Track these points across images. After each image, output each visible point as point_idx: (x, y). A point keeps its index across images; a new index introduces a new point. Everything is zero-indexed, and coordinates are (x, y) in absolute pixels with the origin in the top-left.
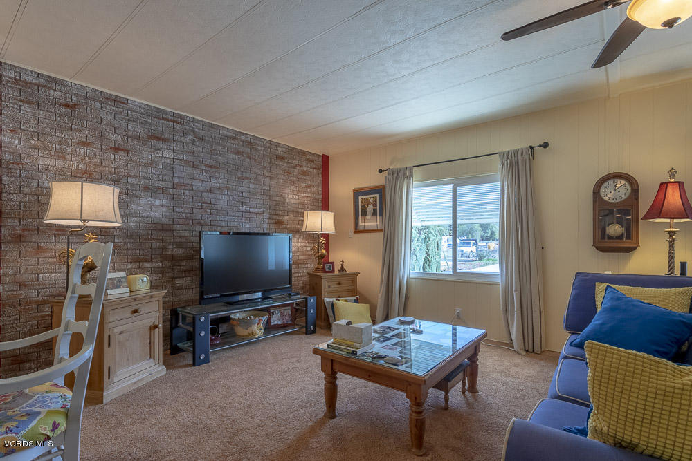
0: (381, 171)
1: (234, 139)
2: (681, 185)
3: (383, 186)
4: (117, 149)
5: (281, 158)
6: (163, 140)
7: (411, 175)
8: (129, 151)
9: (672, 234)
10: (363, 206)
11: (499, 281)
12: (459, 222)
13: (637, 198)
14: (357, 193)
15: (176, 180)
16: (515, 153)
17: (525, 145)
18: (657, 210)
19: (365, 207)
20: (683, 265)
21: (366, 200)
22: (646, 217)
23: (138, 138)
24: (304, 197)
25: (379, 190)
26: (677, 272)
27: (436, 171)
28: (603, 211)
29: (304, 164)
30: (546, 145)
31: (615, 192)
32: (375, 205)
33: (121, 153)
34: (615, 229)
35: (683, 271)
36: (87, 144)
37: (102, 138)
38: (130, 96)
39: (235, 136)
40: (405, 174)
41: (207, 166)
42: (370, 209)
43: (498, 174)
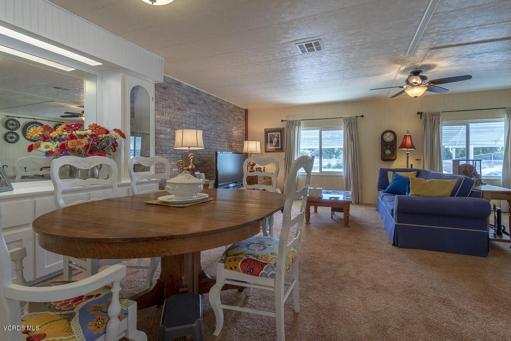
0: (282, 121)
1: (216, 102)
2: (410, 136)
3: (284, 128)
4: (179, 109)
5: (231, 111)
6: (193, 103)
7: (300, 125)
8: (182, 110)
9: (408, 154)
10: (271, 138)
11: (343, 174)
12: (323, 147)
13: (396, 140)
14: (267, 132)
15: (198, 125)
16: (350, 118)
17: (354, 115)
18: (404, 145)
19: (272, 139)
20: (412, 165)
21: (273, 135)
22: (400, 148)
23: (185, 103)
24: (239, 132)
25: (281, 131)
26: (410, 168)
27: (312, 123)
28: (385, 145)
29: (239, 114)
30: (362, 116)
31: (389, 138)
32: (278, 138)
33: (181, 111)
34: (388, 152)
35: (412, 167)
36: (170, 107)
37: (175, 104)
38: (183, 81)
39: (216, 101)
40: (296, 123)
41: (207, 117)
42: (275, 140)
43: (343, 127)
